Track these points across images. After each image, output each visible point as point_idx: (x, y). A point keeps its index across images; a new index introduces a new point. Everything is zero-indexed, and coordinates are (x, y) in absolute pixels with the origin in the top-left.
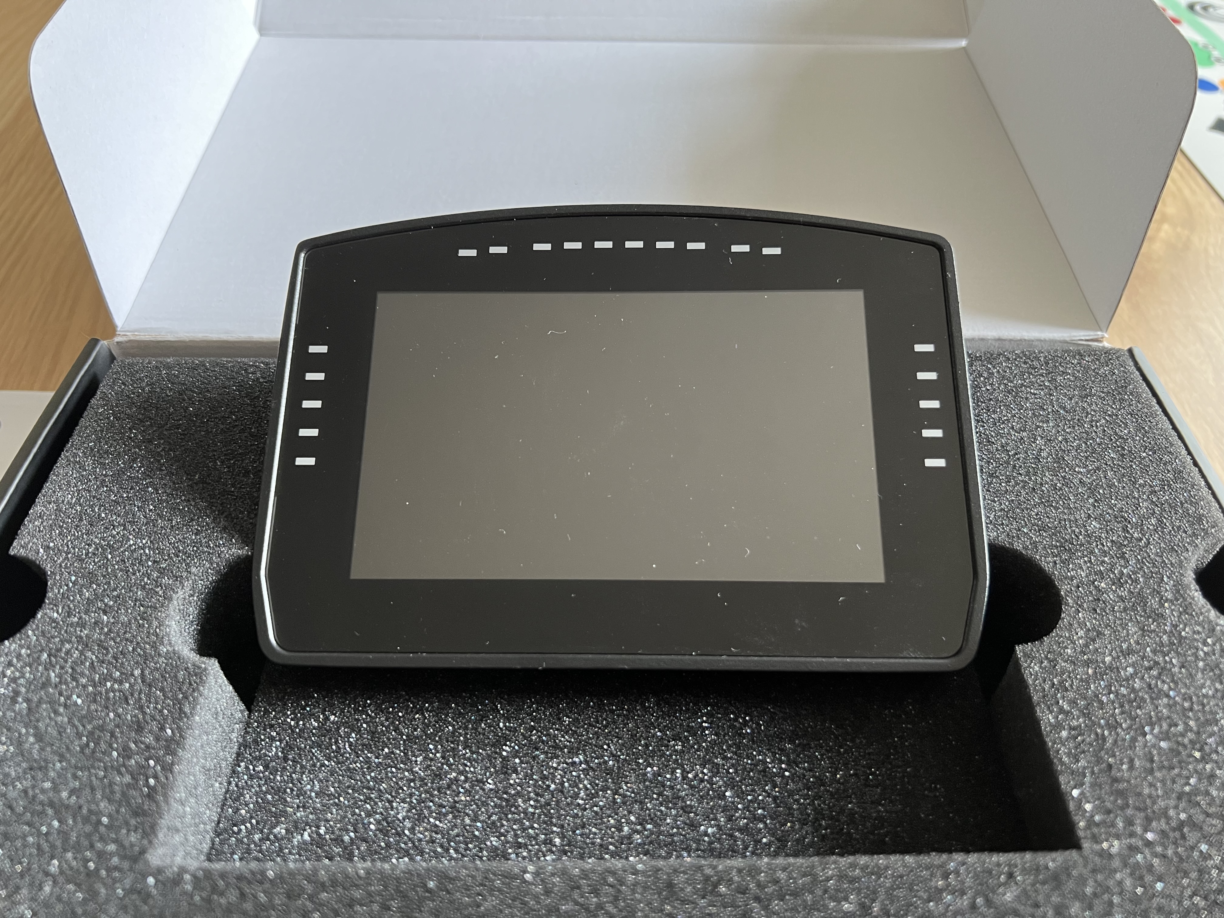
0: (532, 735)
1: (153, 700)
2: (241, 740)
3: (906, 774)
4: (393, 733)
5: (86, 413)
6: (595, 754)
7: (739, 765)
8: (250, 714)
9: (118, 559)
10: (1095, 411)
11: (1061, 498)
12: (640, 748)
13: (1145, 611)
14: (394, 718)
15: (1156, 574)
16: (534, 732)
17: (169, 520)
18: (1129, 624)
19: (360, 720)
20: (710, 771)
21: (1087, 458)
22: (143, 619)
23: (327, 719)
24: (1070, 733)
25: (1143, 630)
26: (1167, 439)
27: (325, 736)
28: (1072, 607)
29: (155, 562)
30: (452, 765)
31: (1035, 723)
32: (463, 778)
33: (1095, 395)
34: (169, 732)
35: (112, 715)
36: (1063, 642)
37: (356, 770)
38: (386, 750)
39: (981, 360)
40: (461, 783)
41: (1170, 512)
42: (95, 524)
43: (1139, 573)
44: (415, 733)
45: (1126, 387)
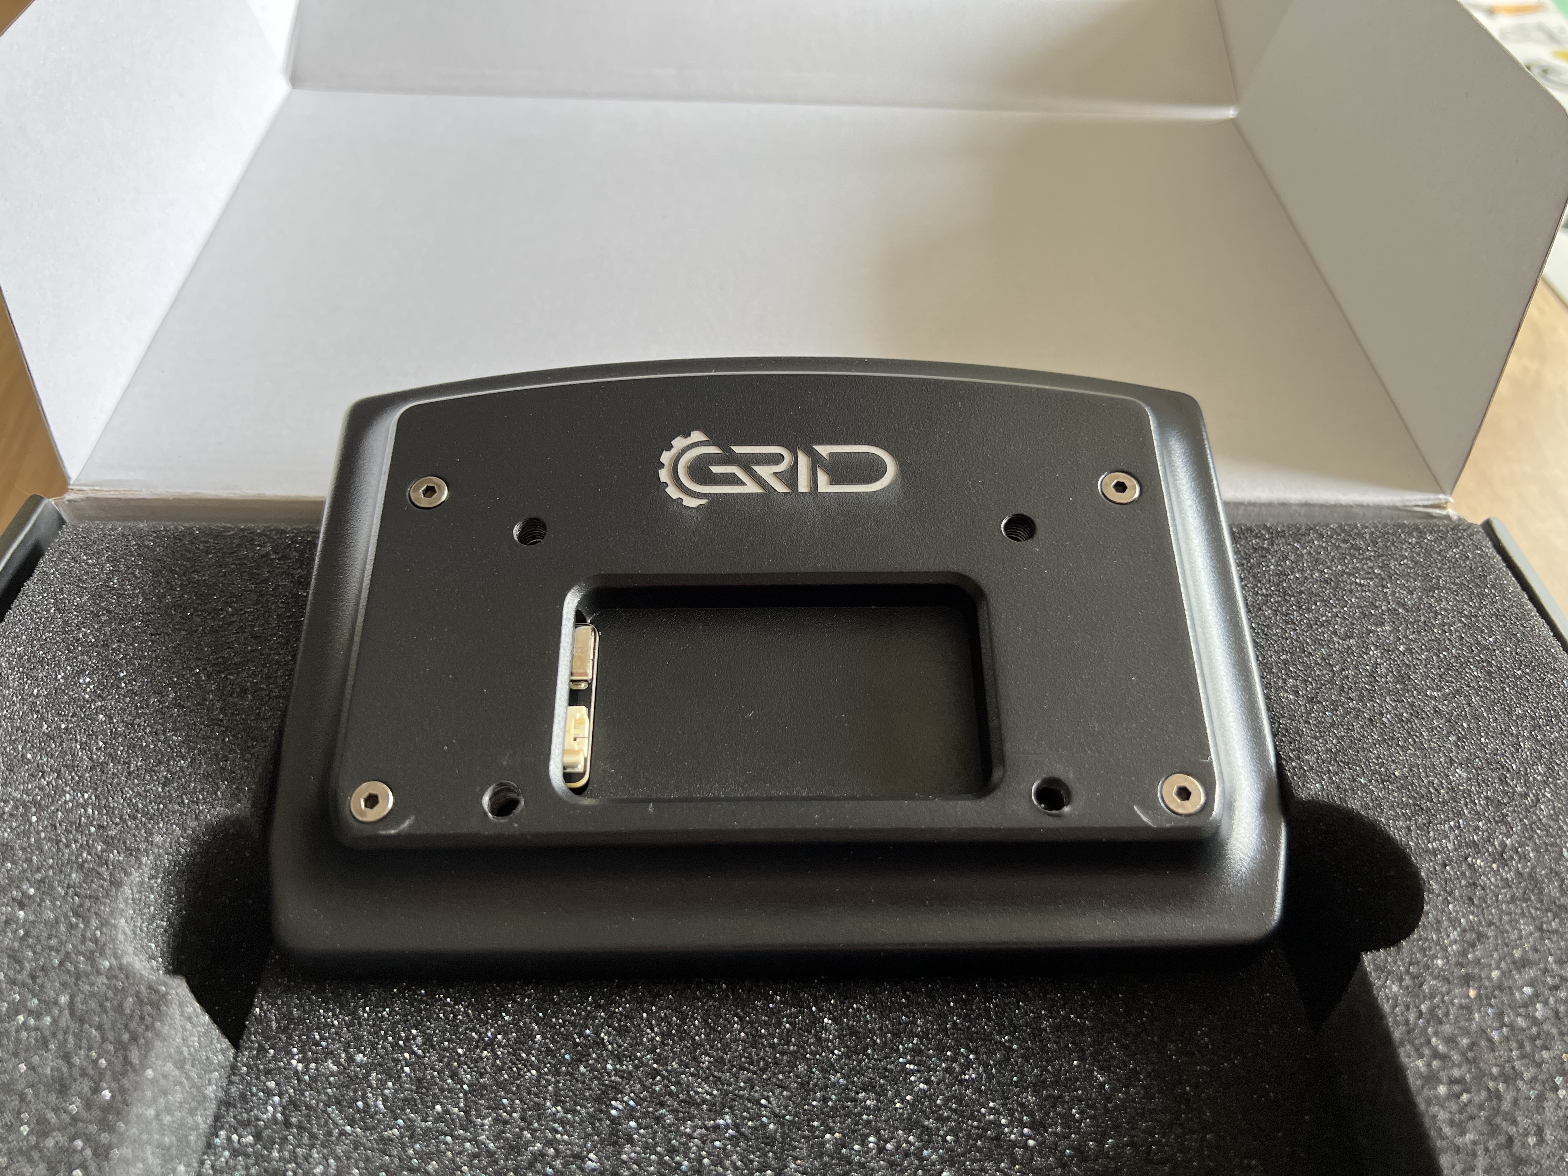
0: (655, 1084)
1: (84, 1043)
2: (221, 1094)
3: (1205, 1144)
4: (449, 1081)
5: (16, 602)
6: (748, 1113)
7: (961, 1130)
8: (237, 1053)
9: (46, 823)
10: (1446, 610)
11: (1409, 733)
12: (814, 1103)
13: (1541, 901)
14: (452, 1058)
15: (1552, 845)
16: (659, 1078)
17: (125, 763)
18: (1522, 921)
19: (399, 1061)
20: (919, 1138)
21: (1440, 676)
22: (77, 915)
23: (350, 1059)
24: (1450, 1090)
25: (1540, 929)
26: (1548, 651)
27: (348, 1087)
28: (1438, 895)
29: (100, 827)
30: (536, 1130)
31: (1397, 1073)
32: (551, 1151)
33: (1444, 588)
34: (107, 1094)
35: (23, 1067)
36: (1430, 949)
37: (392, 1141)
38: (438, 1108)
39: (1284, 537)
40: (548, 1159)
41: (1563, 756)
42: (16, 769)
43: (1528, 845)
44: (482, 1080)
45: (1485, 577)
